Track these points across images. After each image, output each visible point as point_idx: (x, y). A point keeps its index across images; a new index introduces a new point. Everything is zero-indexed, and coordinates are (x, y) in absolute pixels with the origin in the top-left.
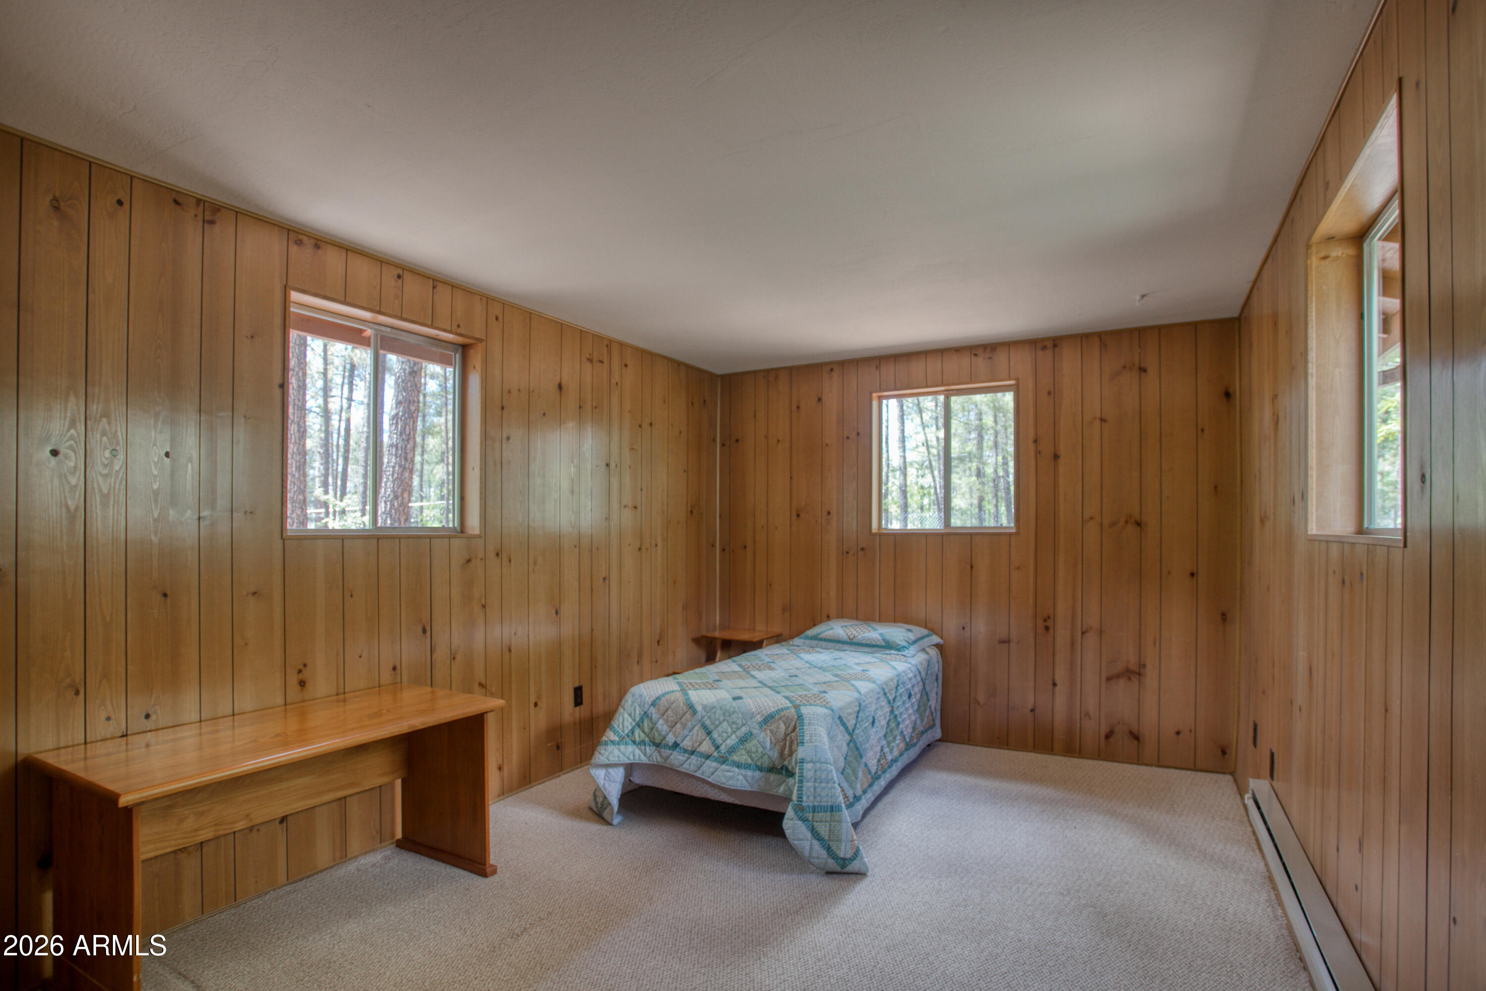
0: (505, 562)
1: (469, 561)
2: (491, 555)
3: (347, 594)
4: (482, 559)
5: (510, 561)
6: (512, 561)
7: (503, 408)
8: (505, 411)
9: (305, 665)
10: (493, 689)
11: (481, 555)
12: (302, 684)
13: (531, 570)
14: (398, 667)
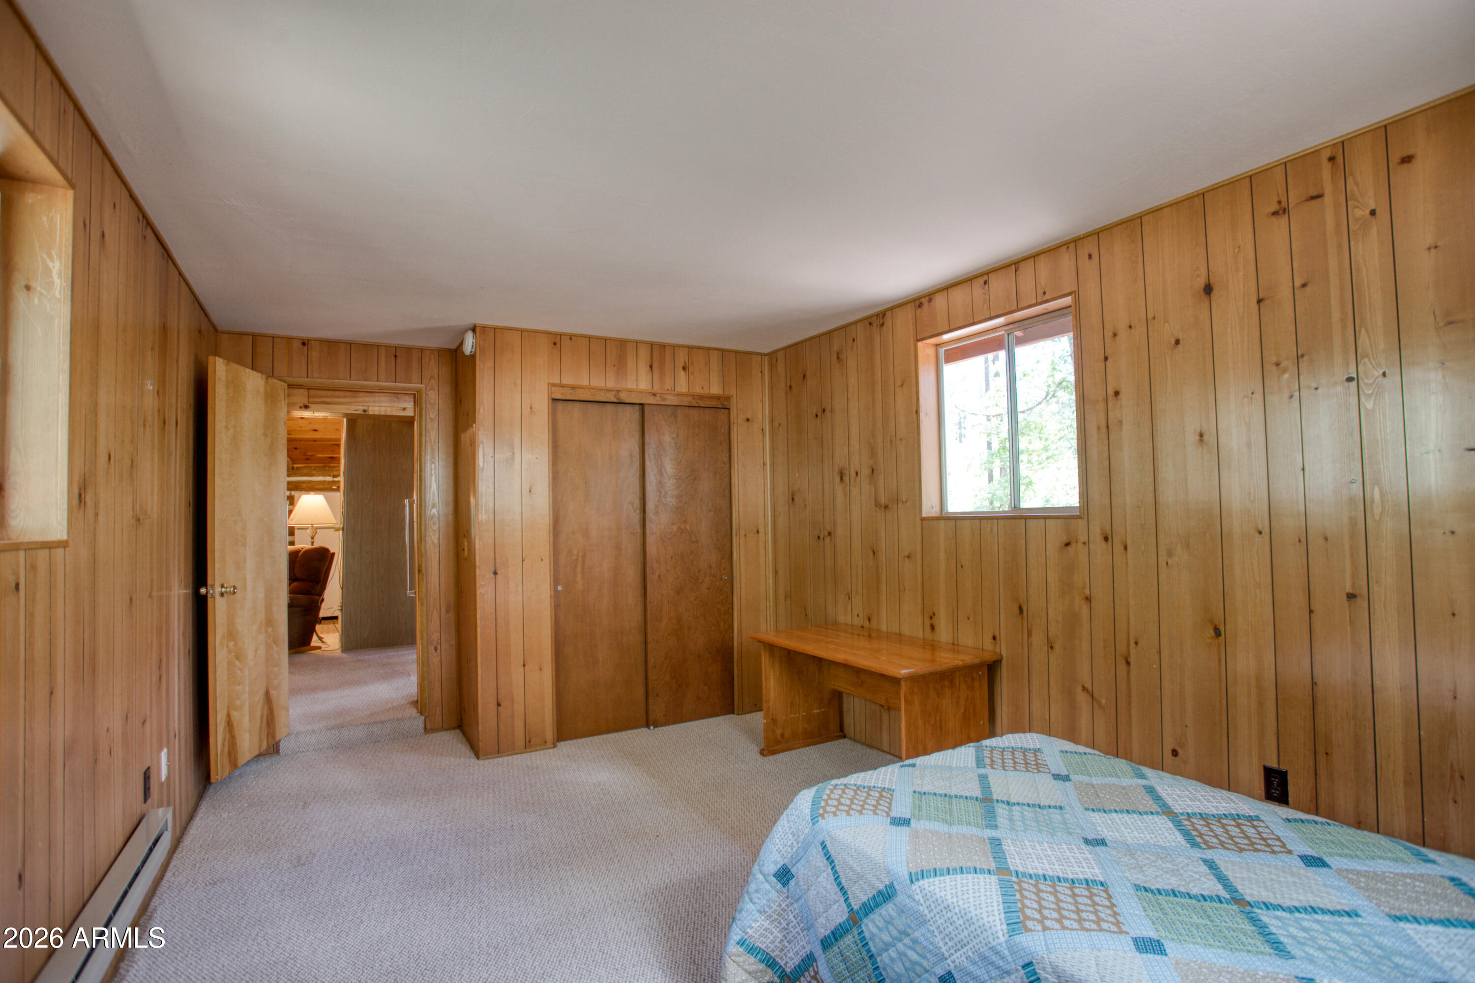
0: (1118, 548)
1: (1068, 544)
2: (1097, 537)
3: (959, 566)
4: (1084, 543)
5: (1126, 548)
6: (1128, 548)
7: (1106, 359)
8: (1109, 363)
9: (934, 614)
10: (1103, 701)
11: (1083, 538)
12: (933, 627)
13: (1162, 562)
14: (998, 637)
